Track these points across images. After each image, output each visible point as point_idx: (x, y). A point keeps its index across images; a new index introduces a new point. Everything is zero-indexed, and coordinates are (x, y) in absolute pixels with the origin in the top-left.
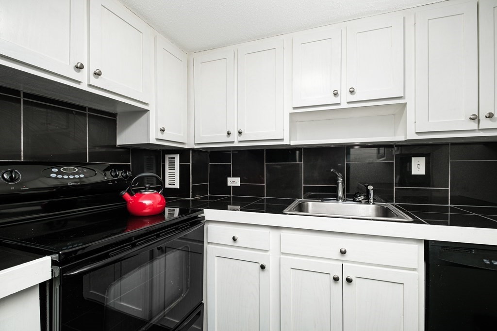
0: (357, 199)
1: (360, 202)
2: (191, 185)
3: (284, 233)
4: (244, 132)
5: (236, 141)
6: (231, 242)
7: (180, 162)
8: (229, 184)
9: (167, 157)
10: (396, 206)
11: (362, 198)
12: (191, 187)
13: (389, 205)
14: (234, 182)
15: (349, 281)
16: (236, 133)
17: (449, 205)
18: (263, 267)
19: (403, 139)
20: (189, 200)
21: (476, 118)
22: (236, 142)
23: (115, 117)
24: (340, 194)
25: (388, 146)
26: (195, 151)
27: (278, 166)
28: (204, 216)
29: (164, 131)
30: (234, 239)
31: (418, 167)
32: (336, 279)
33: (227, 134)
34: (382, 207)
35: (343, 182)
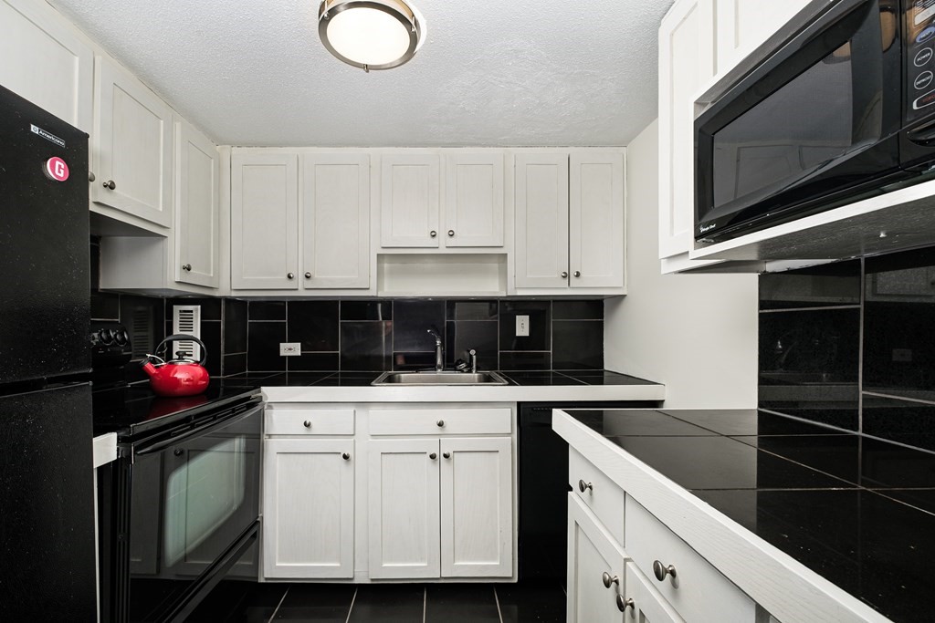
0: (458, 367)
1: (462, 371)
2: (222, 356)
3: (373, 411)
4: (315, 276)
5: (300, 287)
6: (303, 430)
7: (201, 319)
8: (283, 353)
9: (177, 309)
10: (501, 375)
11: (463, 365)
12: (222, 358)
13: (493, 374)
14: (291, 349)
15: (446, 456)
16: (301, 276)
17: (551, 370)
18: (346, 457)
19: (505, 295)
20: (219, 379)
21: (566, 276)
22: (302, 290)
23: (98, 243)
24: (439, 361)
25: (492, 302)
26: (230, 301)
27: (359, 326)
28: (261, 397)
29: (189, 269)
30: (307, 425)
31: (523, 326)
32: (433, 457)
33: (286, 277)
34: (484, 375)
35: (442, 344)
